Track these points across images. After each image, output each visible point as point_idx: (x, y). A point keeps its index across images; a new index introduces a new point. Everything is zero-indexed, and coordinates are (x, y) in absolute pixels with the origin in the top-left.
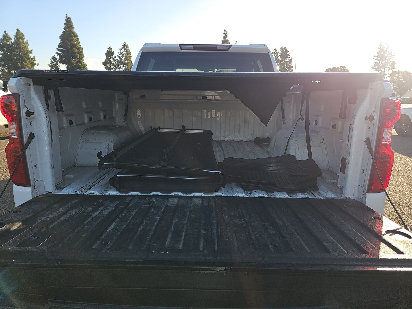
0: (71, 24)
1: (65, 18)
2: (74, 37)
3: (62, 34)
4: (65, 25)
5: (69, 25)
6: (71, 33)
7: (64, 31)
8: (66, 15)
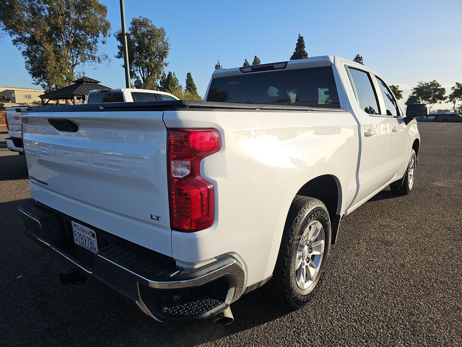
0: (303, 43)
1: (298, 38)
2: (303, 57)
3: (293, 55)
4: (296, 46)
5: (301, 45)
6: (301, 53)
7: (295, 51)
8: (299, 34)
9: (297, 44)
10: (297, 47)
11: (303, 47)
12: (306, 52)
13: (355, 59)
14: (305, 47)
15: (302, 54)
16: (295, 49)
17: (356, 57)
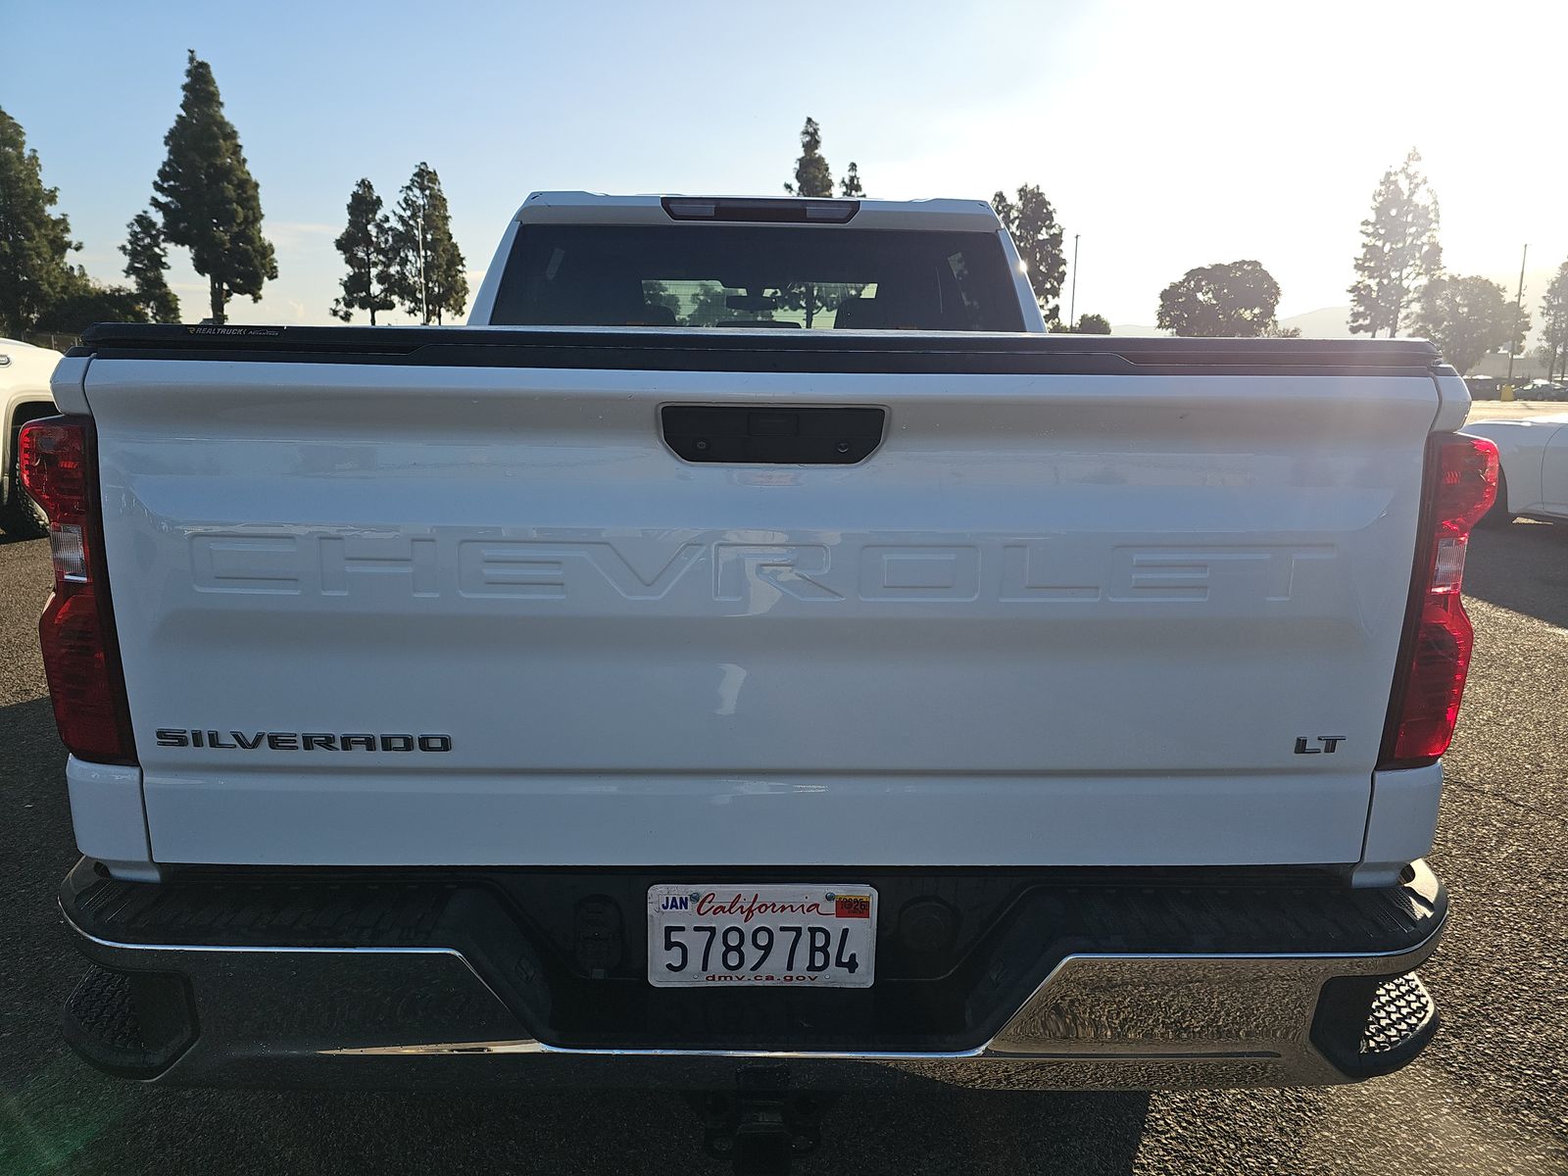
0: (212, 88)
1: (188, 66)
2: (220, 140)
3: (175, 128)
4: (185, 93)
5: (203, 94)
6: (209, 125)
8: (191, 52)
9: (185, 88)
10: (186, 96)
11: (215, 104)
12: (227, 124)
13: (415, 175)
14: (222, 104)
15: (215, 129)
16: (182, 106)
17: (417, 170)
